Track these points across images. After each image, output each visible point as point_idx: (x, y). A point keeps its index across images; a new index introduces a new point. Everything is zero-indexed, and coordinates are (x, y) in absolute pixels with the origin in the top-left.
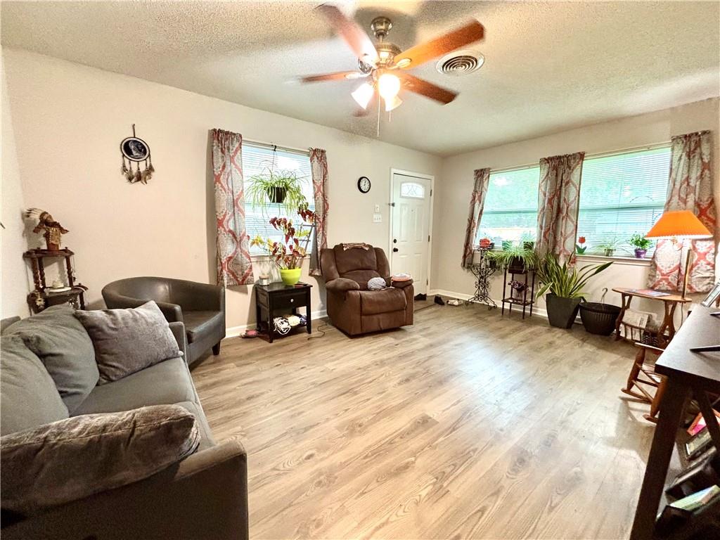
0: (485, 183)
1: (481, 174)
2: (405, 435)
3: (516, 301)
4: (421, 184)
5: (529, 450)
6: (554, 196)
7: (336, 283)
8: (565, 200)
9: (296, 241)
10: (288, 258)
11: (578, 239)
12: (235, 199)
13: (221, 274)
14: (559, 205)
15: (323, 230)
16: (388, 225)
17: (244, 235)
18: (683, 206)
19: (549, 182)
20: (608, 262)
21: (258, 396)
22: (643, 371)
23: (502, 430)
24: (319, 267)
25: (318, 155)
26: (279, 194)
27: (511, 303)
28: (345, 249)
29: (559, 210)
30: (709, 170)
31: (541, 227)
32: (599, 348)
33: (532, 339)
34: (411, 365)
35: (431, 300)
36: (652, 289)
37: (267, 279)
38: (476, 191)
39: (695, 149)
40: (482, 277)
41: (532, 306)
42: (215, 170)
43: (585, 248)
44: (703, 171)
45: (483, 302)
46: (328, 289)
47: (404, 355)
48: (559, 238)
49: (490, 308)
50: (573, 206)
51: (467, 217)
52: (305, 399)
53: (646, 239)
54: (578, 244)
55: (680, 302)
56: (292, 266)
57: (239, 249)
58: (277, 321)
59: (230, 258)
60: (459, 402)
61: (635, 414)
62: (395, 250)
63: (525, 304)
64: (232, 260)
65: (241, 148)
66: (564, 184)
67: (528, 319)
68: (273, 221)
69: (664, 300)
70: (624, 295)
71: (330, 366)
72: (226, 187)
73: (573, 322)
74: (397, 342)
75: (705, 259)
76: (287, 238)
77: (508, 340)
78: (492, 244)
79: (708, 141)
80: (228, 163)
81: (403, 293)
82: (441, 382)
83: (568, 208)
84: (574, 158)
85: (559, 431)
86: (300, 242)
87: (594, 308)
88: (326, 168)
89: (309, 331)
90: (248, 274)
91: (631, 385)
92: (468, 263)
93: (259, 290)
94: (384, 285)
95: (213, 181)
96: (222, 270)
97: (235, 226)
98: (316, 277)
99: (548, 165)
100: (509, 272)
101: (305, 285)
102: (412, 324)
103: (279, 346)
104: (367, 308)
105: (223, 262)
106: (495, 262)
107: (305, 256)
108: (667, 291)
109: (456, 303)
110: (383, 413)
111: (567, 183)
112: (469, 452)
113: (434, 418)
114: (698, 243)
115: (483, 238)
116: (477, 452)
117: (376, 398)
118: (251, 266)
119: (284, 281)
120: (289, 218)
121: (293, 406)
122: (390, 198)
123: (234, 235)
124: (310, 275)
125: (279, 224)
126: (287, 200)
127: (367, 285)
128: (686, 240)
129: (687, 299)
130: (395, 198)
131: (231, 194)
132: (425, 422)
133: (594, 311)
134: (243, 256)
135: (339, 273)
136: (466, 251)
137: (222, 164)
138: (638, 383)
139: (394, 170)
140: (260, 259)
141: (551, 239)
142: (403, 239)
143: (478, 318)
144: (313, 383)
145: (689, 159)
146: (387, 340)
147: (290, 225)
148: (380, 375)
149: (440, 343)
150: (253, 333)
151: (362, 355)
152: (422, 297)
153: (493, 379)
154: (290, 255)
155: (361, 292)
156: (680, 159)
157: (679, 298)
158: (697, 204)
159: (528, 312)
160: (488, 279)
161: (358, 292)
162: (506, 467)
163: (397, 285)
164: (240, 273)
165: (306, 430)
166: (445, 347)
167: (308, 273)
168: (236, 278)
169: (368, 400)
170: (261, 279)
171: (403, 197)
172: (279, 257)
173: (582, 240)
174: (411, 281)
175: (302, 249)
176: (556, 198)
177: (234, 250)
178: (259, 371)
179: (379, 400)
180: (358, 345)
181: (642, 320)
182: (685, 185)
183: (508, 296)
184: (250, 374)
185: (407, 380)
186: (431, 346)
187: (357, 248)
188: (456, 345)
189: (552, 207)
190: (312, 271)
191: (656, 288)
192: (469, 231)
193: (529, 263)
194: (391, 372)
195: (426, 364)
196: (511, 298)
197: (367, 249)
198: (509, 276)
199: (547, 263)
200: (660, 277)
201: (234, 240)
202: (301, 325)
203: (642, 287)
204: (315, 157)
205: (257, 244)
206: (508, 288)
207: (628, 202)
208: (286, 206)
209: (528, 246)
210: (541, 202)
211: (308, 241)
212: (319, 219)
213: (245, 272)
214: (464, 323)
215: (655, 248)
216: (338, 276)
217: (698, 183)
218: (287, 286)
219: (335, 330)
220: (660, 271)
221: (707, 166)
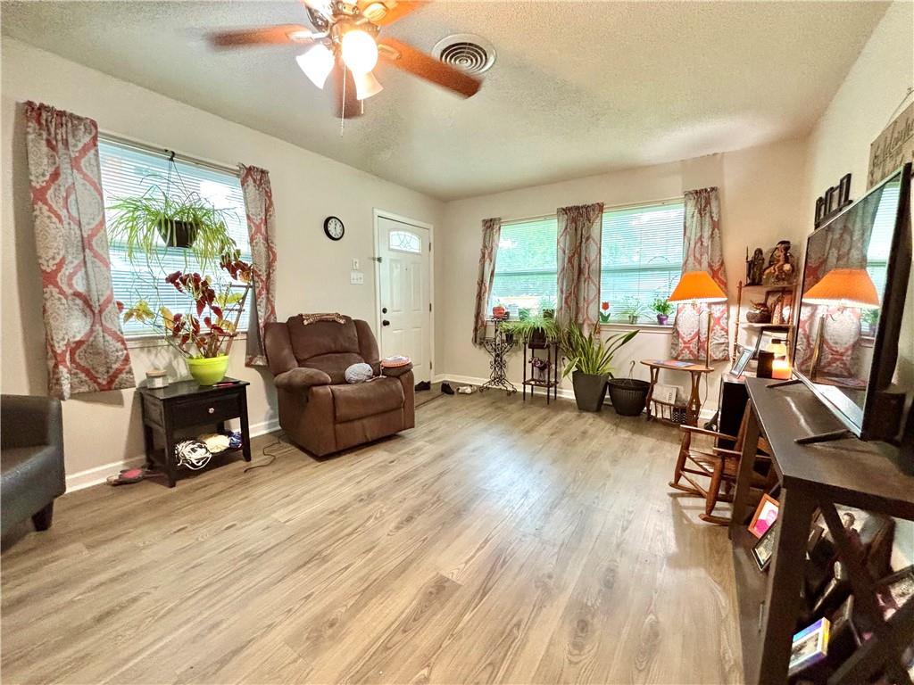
0: (496, 237)
1: (490, 225)
2: (408, 625)
3: (539, 383)
4: (416, 234)
5: (589, 604)
6: (574, 254)
7: (290, 377)
8: (586, 258)
9: (217, 311)
10: (202, 340)
11: (601, 305)
12: (85, 236)
13: (55, 373)
14: (579, 265)
15: (268, 293)
16: (372, 287)
17: (109, 301)
18: (698, 267)
19: (568, 237)
20: (633, 331)
21: (122, 607)
22: (692, 459)
23: (550, 577)
24: (264, 352)
25: (254, 177)
26: (182, 233)
27: (532, 385)
28: (306, 322)
29: (580, 272)
30: (719, 229)
31: (562, 292)
32: (634, 432)
33: (561, 430)
34: (413, 492)
35: (437, 390)
36: (676, 359)
37: (163, 376)
38: (485, 247)
39: (705, 207)
40: (497, 355)
41: (556, 387)
42: (32, 178)
43: (609, 315)
44: (713, 230)
45: (501, 386)
46: (278, 386)
47: (402, 478)
48: (581, 304)
49: (509, 393)
50: (594, 266)
51: (476, 279)
52: (227, 592)
53: (668, 303)
54: (602, 310)
55: (704, 371)
56: (211, 353)
57: (98, 327)
58: (184, 449)
59: (79, 343)
60: (486, 541)
61: (689, 514)
62: (386, 323)
63: (549, 386)
64: (84, 346)
65: (95, 145)
66: (584, 240)
67: (552, 403)
68: (172, 279)
69: (691, 371)
70: (652, 367)
71: (280, 515)
72: (63, 213)
73: (602, 404)
74: (392, 457)
75: (719, 324)
76: (200, 307)
77: (535, 434)
78: (507, 313)
79: (717, 198)
80: (65, 168)
81: (399, 383)
82: (458, 513)
83: (589, 268)
84: (593, 210)
85: (618, 560)
86: (225, 314)
87: (623, 385)
88: (270, 198)
89: (248, 457)
90: (119, 371)
91: (678, 476)
92: (480, 339)
93: (146, 397)
94: (371, 373)
95: (28, 200)
96: (56, 366)
97: (88, 284)
98: (258, 368)
99: (566, 216)
100: (529, 347)
101: (237, 382)
102: (413, 427)
103: (186, 492)
104: (343, 411)
105: (59, 351)
106: (512, 336)
107: (235, 335)
108: (689, 361)
109: (469, 390)
110: (372, 589)
111: (588, 239)
112: (511, 631)
113: (454, 579)
114: (713, 307)
115: (496, 305)
116: (523, 626)
117: (359, 563)
118: (127, 356)
119: (196, 378)
120: (205, 274)
121: (200, 613)
122: (374, 250)
123: (87, 302)
124: (248, 365)
125: (184, 282)
126: (199, 243)
127: (343, 376)
128: (702, 302)
129: (711, 368)
130: (381, 251)
131: (76, 227)
132: (440, 589)
133: (623, 388)
134: (108, 338)
135: (297, 361)
136: (477, 322)
137: (52, 170)
138: (687, 474)
139: (378, 212)
140: (148, 343)
141: (573, 305)
142: (395, 309)
143: (496, 408)
144: (246, 555)
145: (701, 217)
146: (378, 455)
147: (205, 283)
148: (366, 517)
149: (452, 451)
150: (137, 473)
151: (337, 488)
152: (425, 386)
153: (526, 495)
154: (207, 334)
155: (334, 387)
156: (693, 216)
157: (702, 368)
158: (710, 266)
159: (552, 394)
160: (505, 357)
161: (328, 389)
162: (565, 643)
163: (389, 372)
164: (102, 369)
165: (223, 662)
166: (459, 455)
167: (244, 362)
168: (94, 379)
169: (346, 568)
170: (151, 378)
171: (393, 250)
172: (185, 338)
173: (606, 306)
174: (409, 365)
175: (229, 324)
176: (576, 255)
177: (88, 328)
178: (137, 550)
179: (365, 565)
180: (330, 471)
181: (671, 394)
182: (699, 245)
183: (529, 377)
184: (113, 560)
185: (409, 519)
186: (442, 456)
187: (326, 321)
188: (473, 451)
189: (573, 267)
190: (251, 360)
191: (680, 358)
192: (480, 297)
193: (551, 335)
194: (384, 511)
195: (436, 487)
196: (533, 380)
197: (342, 322)
198: (529, 351)
199: (570, 334)
200: (683, 345)
201: (88, 311)
202: (232, 449)
203: (666, 358)
204: (250, 179)
205: (139, 316)
206: (529, 366)
207: (646, 263)
208: (196, 254)
209: (548, 314)
210: (560, 261)
211: (240, 311)
212: (259, 276)
213: (115, 366)
214: (480, 417)
215: (676, 313)
216: (296, 363)
217: (710, 243)
218: (202, 387)
219: (293, 449)
220: (682, 338)
221: (716, 225)
